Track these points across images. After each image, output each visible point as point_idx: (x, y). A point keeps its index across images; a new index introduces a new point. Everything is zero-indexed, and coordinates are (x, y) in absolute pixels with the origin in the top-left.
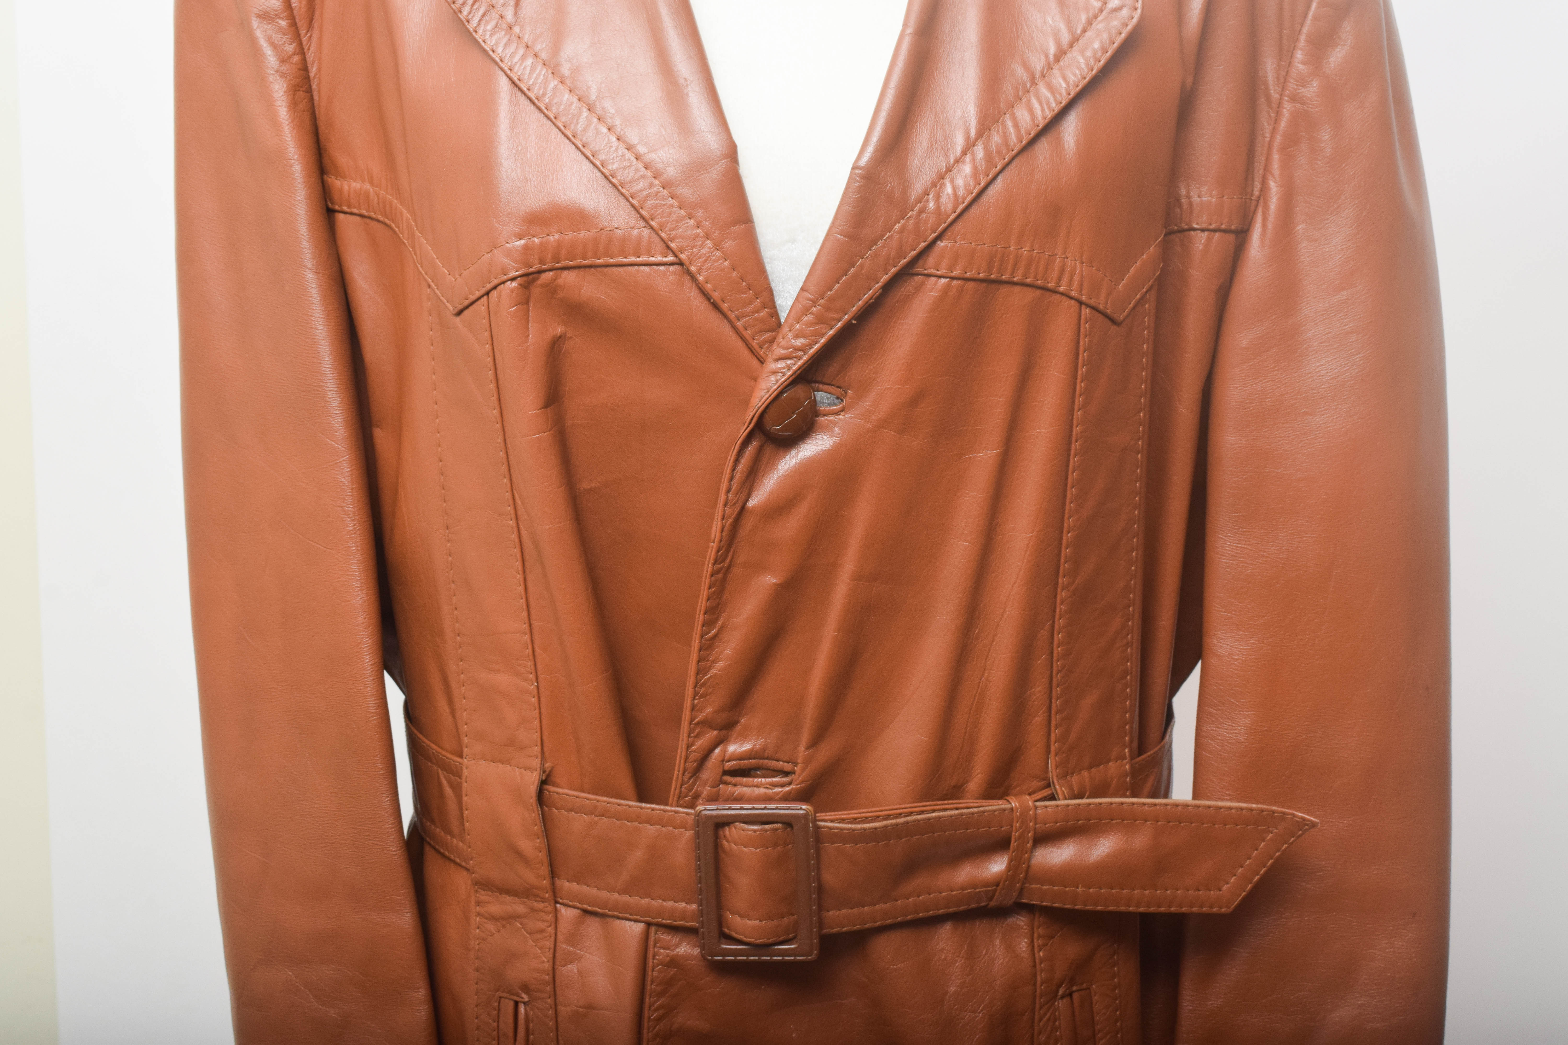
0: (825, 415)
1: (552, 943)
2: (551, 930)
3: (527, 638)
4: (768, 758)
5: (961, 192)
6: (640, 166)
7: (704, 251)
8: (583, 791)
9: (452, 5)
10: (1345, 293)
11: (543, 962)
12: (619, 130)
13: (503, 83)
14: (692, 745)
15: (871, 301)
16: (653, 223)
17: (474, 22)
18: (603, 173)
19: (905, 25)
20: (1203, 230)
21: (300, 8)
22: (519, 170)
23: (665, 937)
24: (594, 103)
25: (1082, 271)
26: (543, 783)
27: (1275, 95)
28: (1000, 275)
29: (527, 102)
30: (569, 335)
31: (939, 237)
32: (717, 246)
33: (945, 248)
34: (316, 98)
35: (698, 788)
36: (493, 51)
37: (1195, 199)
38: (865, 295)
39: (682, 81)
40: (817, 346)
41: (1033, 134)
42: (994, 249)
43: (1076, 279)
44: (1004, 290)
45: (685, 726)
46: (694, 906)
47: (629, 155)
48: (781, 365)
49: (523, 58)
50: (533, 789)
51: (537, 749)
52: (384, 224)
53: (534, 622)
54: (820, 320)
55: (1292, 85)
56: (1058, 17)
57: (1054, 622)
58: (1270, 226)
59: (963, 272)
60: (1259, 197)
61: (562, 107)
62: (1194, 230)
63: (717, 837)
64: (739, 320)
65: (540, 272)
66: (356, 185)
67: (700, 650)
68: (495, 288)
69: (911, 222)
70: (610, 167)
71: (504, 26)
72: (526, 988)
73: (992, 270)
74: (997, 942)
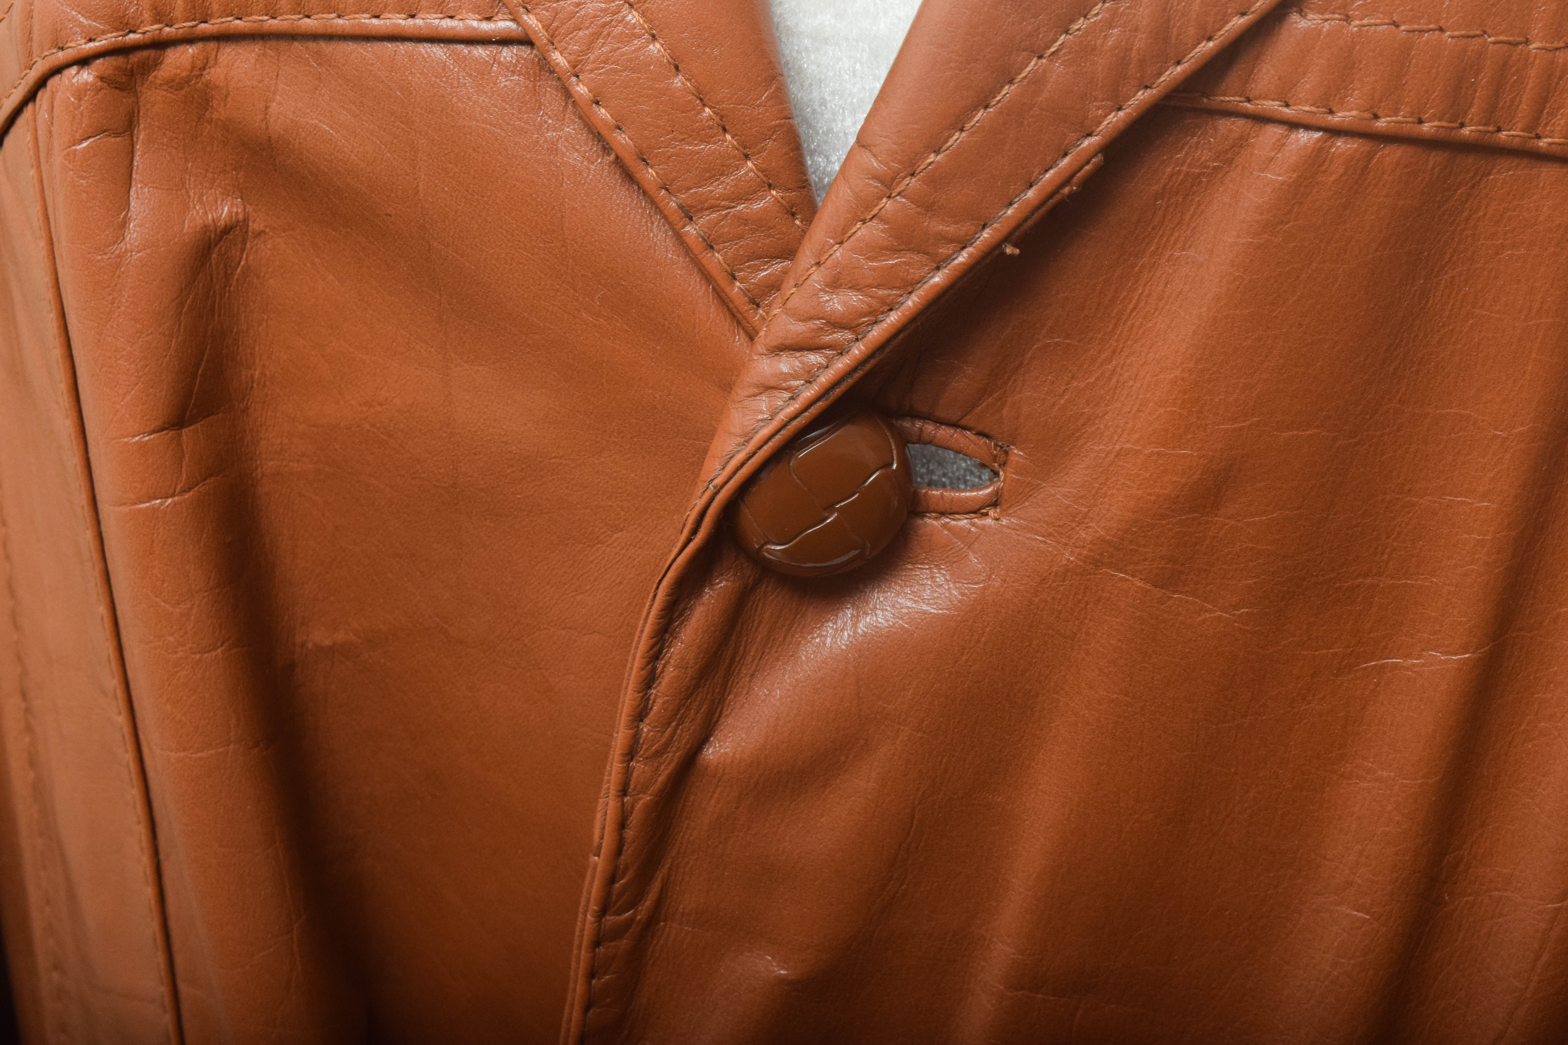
0: (943, 514)
15: (1066, 190)
28: (1491, 128)
30: (255, 225)
33: (1314, 34)
38: (1047, 171)
40: (894, 318)
42: (1475, 44)
44: (1506, 174)
48: (786, 364)
54: (904, 239)
59: (1367, 115)
64: (691, 219)
65: (161, 45)
68: (44, 84)
73: (1466, 113)
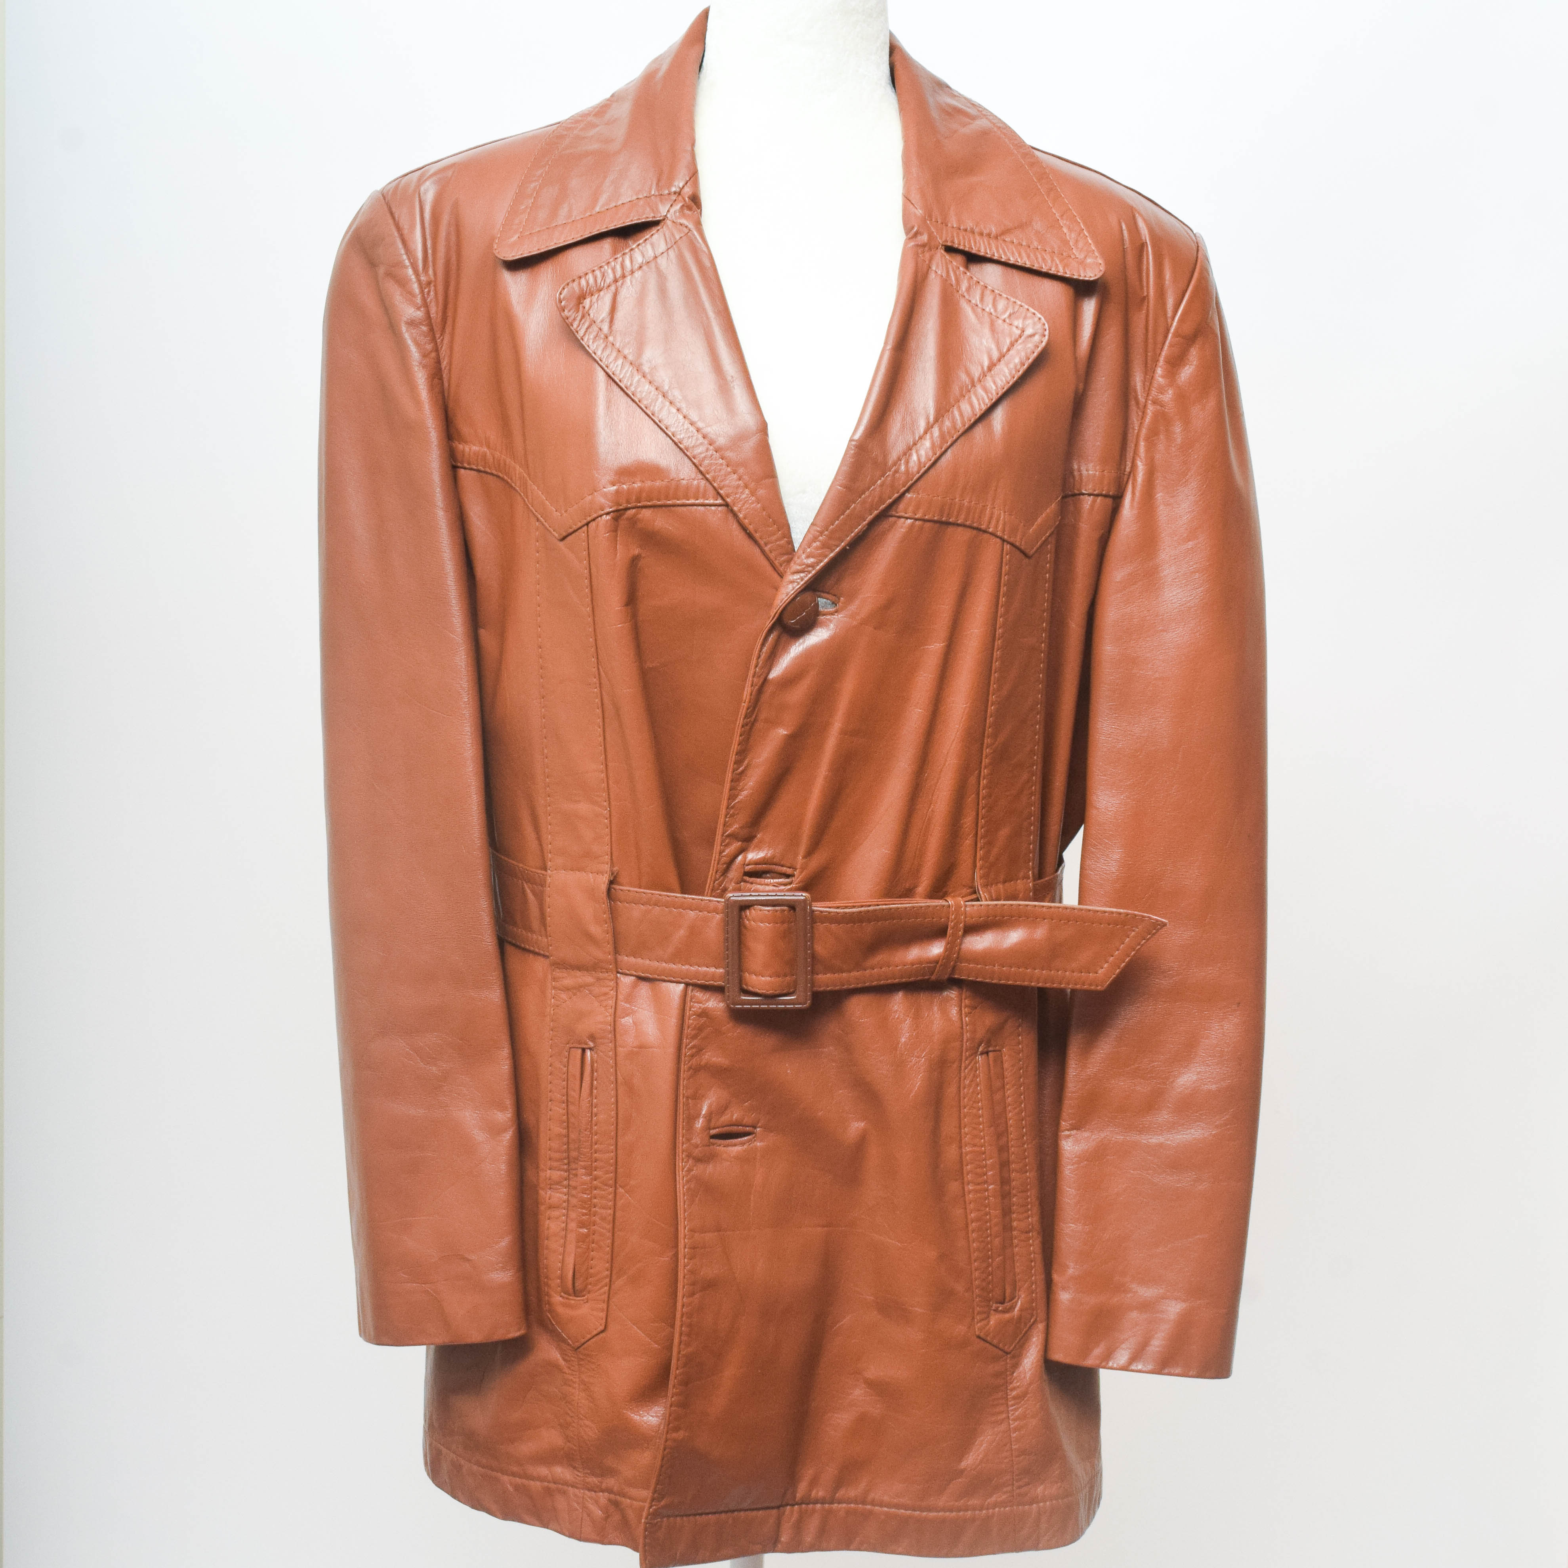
0: (824, 615)
1: (614, 1001)
2: (613, 993)
3: (603, 775)
4: (776, 865)
5: (923, 459)
6: (700, 436)
7: (744, 496)
8: (640, 888)
9: (566, 320)
10: (1190, 543)
11: (607, 1016)
12: (685, 411)
13: (601, 376)
14: (724, 851)
15: (860, 534)
16: (708, 476)
17: (581, 333)
18: (673, 441)
19: (886, 343)
20: (1089, 495)
21: (437, 318)
22: (613, 437)
23: (699, 994)
24: (667, 392)
25: (1004, 518)
26: (611, 882)
27: (1142, 400)
28: (948, 518)
29: (618, 390)
30: (643, 555)
31: (908, 490)
32: (753, 493)
33: (911, 498)
34: (446, 384)
35: (725, 884)
36: (595, 354)
37: (1084, 473)
38: (855, 529)
39: (729, 378)
40: (822, 564)
41: (972, 421)
42: (945, 499)
43: (1001, 522)
44: (950, 529)
45: (718, 838)
46: (721, 970)
47: (692, 429)
48: (796, 577)
49: (616, 359)
50: (604, 887)
51: (607, 858)
52: (498, 477)
53: (610, 764)
54: (824, 546)
55: (1154, 392)
56: (990, 340)
57: (980, 772)
58: (1137, 494)
59: (924, 515)
60: (1130, 473)
61: (644, 394)
62: (1084, 494)
63: (740, 917)
64: (766, 546)
65: (627, 509)
66: (475, 448)
67: (732, 781)
68: (594, 520)
69: (889, 479)
70: (679, 437)
71: (602, 336)
72: (592, 1037)
73: (943, 515)
74: (936, 1009)
